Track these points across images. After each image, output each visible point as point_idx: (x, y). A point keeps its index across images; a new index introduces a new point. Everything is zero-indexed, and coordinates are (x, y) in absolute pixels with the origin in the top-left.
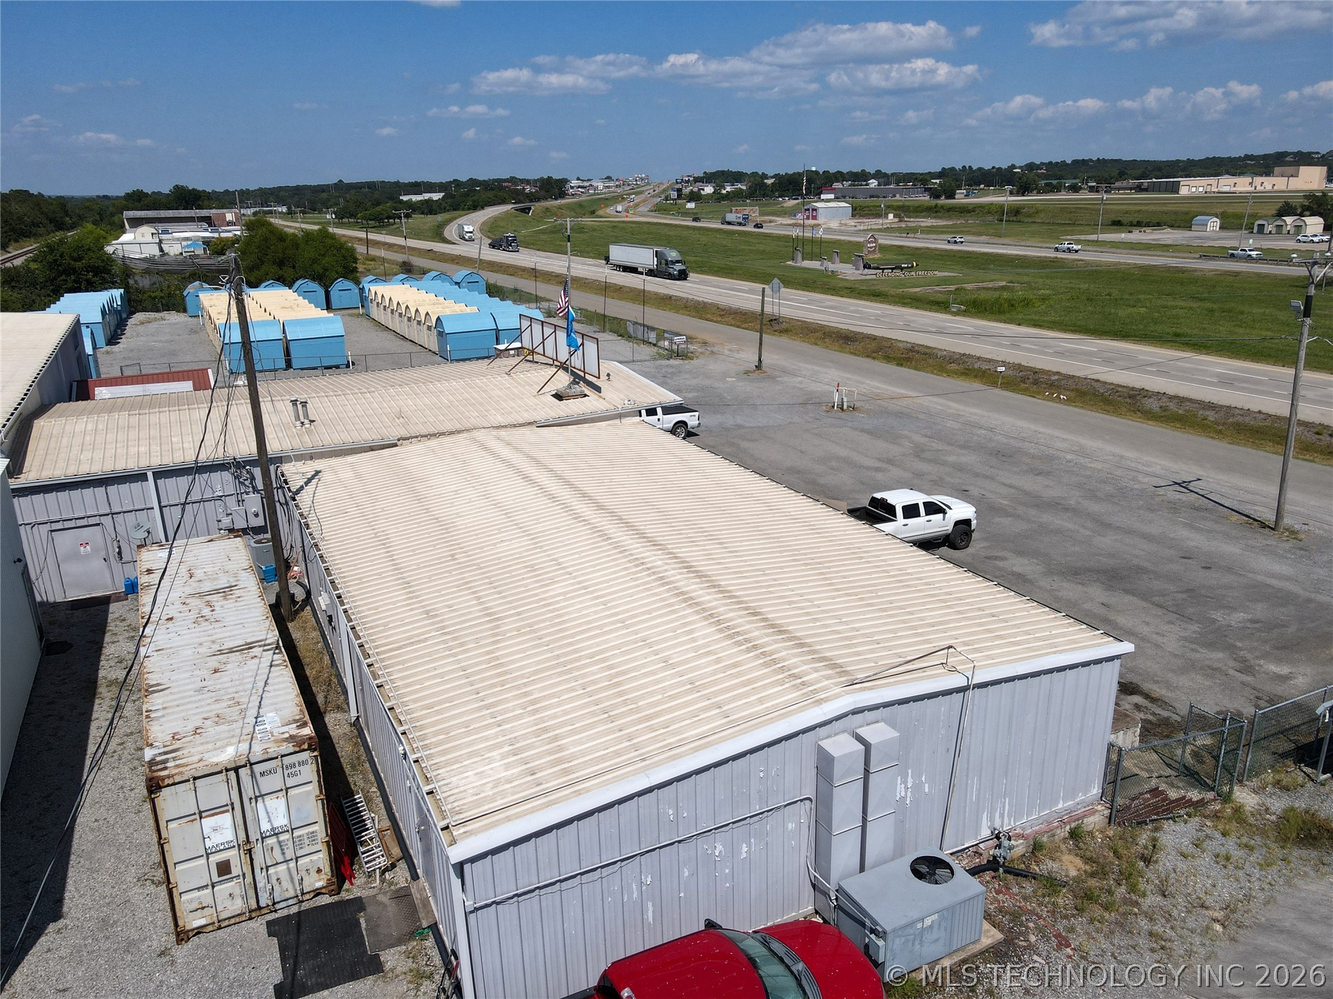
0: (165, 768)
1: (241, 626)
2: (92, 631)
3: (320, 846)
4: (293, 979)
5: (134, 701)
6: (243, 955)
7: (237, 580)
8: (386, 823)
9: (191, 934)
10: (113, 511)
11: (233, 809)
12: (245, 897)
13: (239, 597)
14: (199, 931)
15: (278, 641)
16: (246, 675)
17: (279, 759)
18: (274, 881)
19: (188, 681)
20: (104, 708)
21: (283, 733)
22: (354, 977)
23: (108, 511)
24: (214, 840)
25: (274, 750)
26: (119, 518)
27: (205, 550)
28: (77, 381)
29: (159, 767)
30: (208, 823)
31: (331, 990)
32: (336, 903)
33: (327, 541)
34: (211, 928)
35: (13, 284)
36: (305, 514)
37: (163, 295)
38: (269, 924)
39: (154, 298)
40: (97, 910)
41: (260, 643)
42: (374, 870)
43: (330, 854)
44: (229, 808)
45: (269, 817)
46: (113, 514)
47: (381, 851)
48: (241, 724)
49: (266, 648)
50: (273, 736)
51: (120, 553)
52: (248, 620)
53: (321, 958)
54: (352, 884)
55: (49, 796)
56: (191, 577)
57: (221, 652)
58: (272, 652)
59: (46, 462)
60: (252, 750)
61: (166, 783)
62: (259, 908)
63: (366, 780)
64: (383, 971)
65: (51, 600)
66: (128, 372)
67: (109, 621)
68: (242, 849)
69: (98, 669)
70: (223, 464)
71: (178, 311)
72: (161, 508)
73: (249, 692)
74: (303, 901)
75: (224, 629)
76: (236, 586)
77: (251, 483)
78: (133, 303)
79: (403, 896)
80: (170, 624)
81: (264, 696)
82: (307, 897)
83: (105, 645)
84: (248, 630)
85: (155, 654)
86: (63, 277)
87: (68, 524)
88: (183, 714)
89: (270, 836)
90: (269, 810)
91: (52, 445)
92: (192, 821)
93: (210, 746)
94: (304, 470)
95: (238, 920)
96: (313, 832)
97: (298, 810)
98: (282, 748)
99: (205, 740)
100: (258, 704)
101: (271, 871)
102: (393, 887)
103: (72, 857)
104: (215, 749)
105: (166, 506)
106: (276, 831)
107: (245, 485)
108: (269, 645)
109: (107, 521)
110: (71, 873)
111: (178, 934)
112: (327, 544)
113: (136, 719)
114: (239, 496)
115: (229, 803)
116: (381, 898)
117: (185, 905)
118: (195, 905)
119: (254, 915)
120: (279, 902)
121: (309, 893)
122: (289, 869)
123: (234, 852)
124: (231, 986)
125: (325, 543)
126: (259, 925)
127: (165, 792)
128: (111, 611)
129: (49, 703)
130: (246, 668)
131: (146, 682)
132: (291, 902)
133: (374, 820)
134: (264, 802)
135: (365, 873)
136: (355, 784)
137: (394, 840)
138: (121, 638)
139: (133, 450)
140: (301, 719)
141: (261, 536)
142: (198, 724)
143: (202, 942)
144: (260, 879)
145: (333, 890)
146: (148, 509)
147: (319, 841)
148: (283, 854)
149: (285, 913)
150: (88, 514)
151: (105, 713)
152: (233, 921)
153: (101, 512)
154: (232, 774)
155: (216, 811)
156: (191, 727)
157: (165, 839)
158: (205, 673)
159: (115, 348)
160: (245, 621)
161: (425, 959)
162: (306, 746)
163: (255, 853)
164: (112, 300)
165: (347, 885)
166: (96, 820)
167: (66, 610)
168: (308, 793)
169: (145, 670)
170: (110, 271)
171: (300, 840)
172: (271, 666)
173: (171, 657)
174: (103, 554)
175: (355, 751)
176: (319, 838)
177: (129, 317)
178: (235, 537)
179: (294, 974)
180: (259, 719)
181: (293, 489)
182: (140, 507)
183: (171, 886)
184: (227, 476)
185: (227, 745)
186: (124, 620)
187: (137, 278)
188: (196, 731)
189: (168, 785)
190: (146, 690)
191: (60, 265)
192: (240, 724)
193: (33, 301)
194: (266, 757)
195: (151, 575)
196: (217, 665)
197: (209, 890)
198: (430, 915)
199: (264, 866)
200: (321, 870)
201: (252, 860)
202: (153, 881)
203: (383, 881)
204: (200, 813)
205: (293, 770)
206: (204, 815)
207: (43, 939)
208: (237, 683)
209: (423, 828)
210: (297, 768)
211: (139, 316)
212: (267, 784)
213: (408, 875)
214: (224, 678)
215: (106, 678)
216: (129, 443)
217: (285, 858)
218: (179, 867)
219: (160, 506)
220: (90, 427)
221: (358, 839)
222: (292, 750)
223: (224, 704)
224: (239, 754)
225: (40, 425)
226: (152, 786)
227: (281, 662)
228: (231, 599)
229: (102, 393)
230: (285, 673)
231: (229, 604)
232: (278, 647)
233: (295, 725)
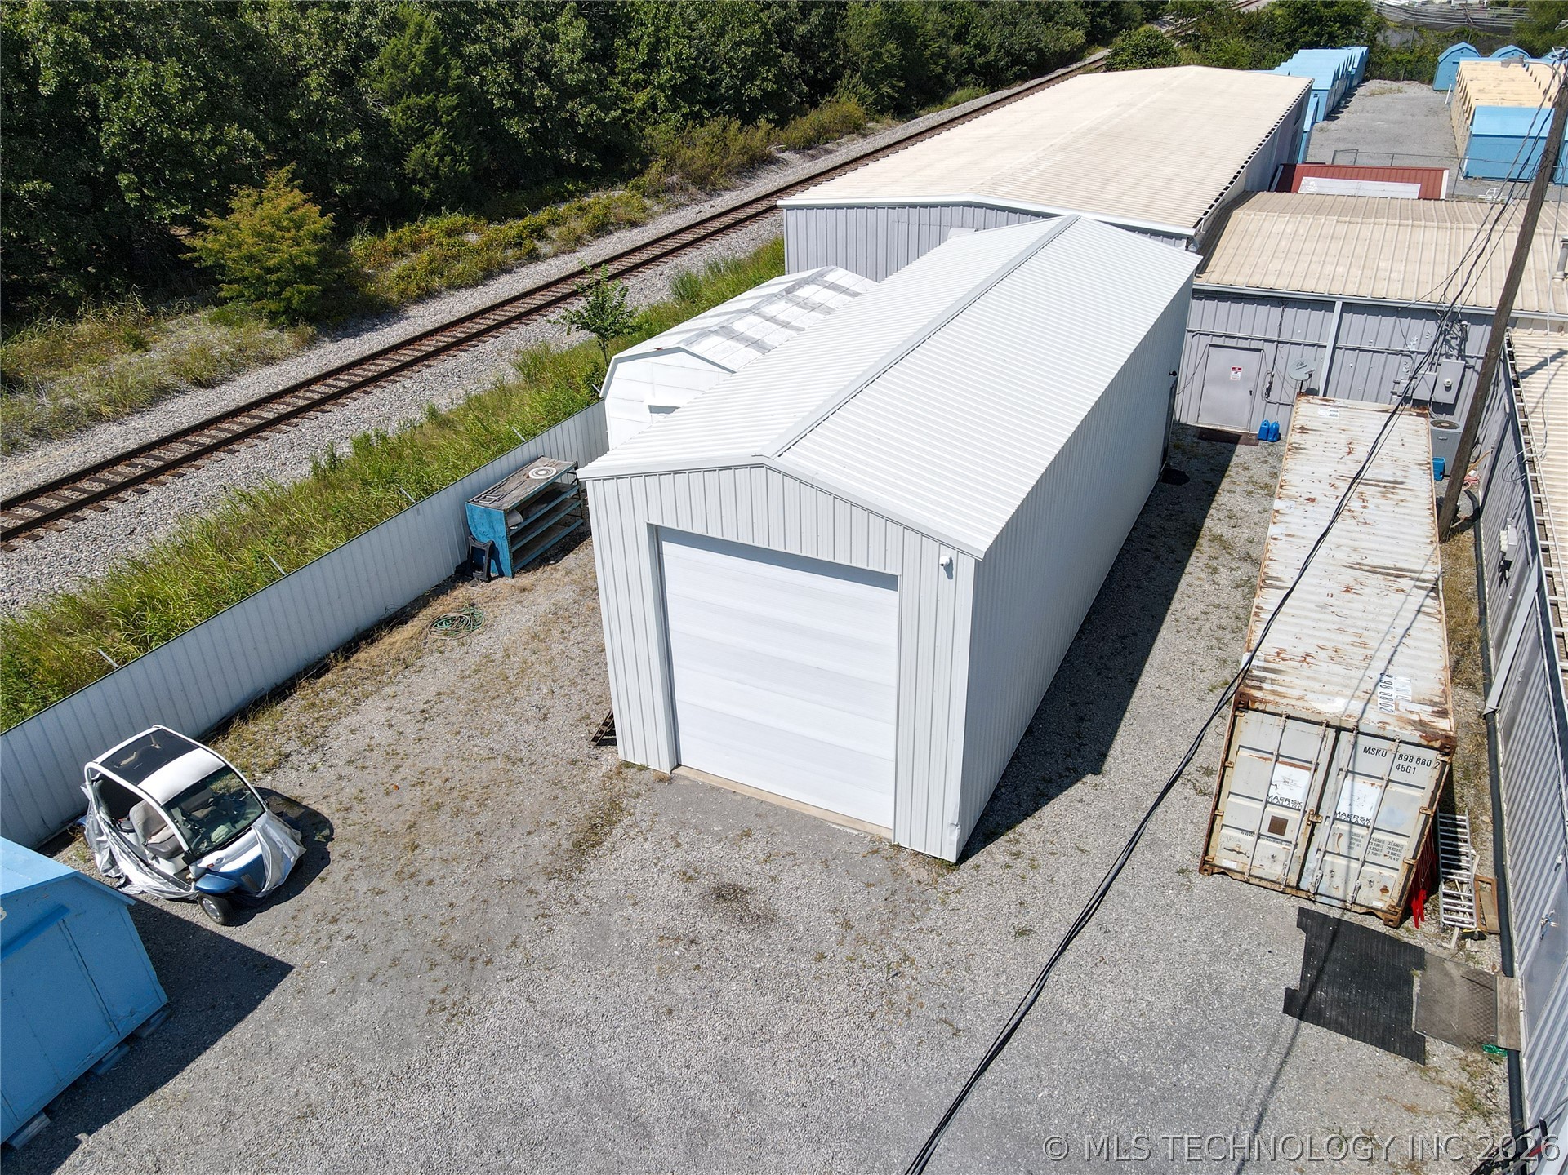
0: (1260, 688)
1: (1395, 541)
2: (1212, 470)
3: (1398, 864)
4: (1309, 997)
5: (1232, 570)
6: (1263, 929)
7: (1406, 477)
8: (1489, 874)
9: (1216, 870)
10: (1281, 339)
11: (1316, 770)
12: (1288, 868)
13: (1402, 501)
14: (1225, 872)
15: (1437, 580)
16: (1384, 611)
17: (1397, 743)
18: (1327, 870)
19: (1313, 589)
20: (1200, 564)
21: (1411, 712)
22: (1384, 1044)
23: (1275, 337)
24: (1280, 792)
25: (1392, 730)
26: (1284, 349)
27: (1376, 422)
28: (1284, 165)
29: (1254, 683)
30: (1282, 770)
31: (1351, 1040)
32: (1390, 938)
33: (1549, 460)
34: (1238, 876)
35: (1249, 34)
36: (1528, 410)
37: (1411, 58)
38: (1302, 912)
39: (1398, 63)
40: (1134, 786)
41: (1413, 575)
42: (1454, 926)
43: (1407, 880)
44: (1313, 767)
45: (1351, 800)
46: (1279, 342)
47: (1471, 908)
48: (1362, 674)
49: (1419, 584)
50: (1397, 709)
51: (1269, 390)
52: (1406, 537)
53: (1350, 993)
54: (1417, 926)
55: (1124, 637)
56: (1349, 453)
57: (1360, 567)
58: (1425, 592)
59: (1232, 264)
60: (1365, 716)
61: (1255, 707)
62: (1298, 888)
63: (1478, 799)
64: (1424, 1064)
65: (1183, 421)
66: (1340, 161)
67: (1232, 464)
68: (1306, 817)
69: (1205, 518)
70: (1434, 311)
71: (1422, 82)
72: (1335, 348)
73: (1382, 635)
74: (1350, 911)
75: (1372, 537)
76: (1402, 483)
77: (1460, 345)
78: (1370, 69)
79: (1482, 984)
80: (1310, 507)
81: (1399, 649)
82: (1357, 909)
83: (1220, 491)
84: (1402, 550)
85: (1284, 538)
86: (1305, 28)
87: (1229, 342)
88: (1297, 630)
89: (1343, 821)
90: (1355, 793)
91: (1244, 244)
92: (1266, 759)
93: (1317, 686)
94: (1543, 344)
95: (1269, 886)
96: (1398, 845)
97: (1391, 811)
98: (1404, 731)
99: (1312, 675)
100: (1389, 657)
101: (1328, 858)
102: (1471, 964)
103: (1127, 715)
104: (1322, 693)
105: (1341, 348)
106: (1353, 820)
107: (1450, 346)
108: (1424, 581)
109: (1270, 349)
110: (1122, 730)
111: (1204, 862)
112: (1548, 466)
113: (1227, 591)
114: (1436, 357)
115: (1314, 762)
116: (1449, 966)
117: (1223, 839)
118: (1232, 845)
119: (1288, 890)
120: (1320, 894)
121: (1361, 906)
122: (1348, 867)
123: (1297, 816)
124: (1240, 956)
125: (1545, 462)
126: (1290, 906)
127: (1251, 715)
128: (1236, 453)
129: (1150, 536)
130: (1386, 601)
131: (1265, 570)
132: (1334, 902)
133: (1474, 861)
134: (1353, 780)
135: (1438, 922)
136: (1461, 797)
137: (1493, 903)
138: (1238, 489)
139: (1329, 269)
140: (1440, 703)
141: (1441, 417)
142: (1311, 650)
143: (1224, 885)
144: (1313, 859)
145: (1391, 921)
146: (1319, 346)
147: (1401, 859)
148: (1350, 848)
149: (1323, 910)
150: (1254, 335)
151: (1199, 569)
152: (1264, 883)
153: (1268, 337)
154: (1332, 733)
155: (1295, 763)
156: (1301, 650)
157: (1231, 763)
158: (1336, 589)
159: (1332, 125)
160: (1402, 536)
161: (1487, 1087)
162: (1437, 744)
163: (1319, 829)
164: (1349, 62)
165: (1410, 923)
166: (1159, 687)
167: (1194, 436)
168: (1413, 799)
169: (1268, 555)
170: (1361, 22)
171: (1378, 845)
172: (1419, 611)
173: (1300, 550)
174: (1251, 386)
175: (1476, 753)
176: (1402, 856)
177: (1359, 85)
178: (1418, 415)
179: (1312, 990)
180: (1385, 679)
181: (1519, 369)
182: (1311, 342)
183: (1216, 813)
184: (1431, 327)
185: (1338, 694)
186: (1247, 469)
187: (1389, 33)
188: (1306, 658)
189: (1257, 710)
190: (1263, 581)
191: (1307, 12)
192: (1359, 674)
193: (1264, 57)
194: (1380, 733)
195: (1304, 435)
196: (1351, 583)
197: (1253, 839)
198: (1513, 1036)
199: (1323, 849)
200: (1388, 891)
201: (1312, 834)
202: (1194, 786)
203: (1460, 947)
204: (1279, 755)
205: (1407, 764)
206: (1281, 759)
207: (1078, 785)
208: (1371, 616)
209: (1553, 924)
210: (1413, 764)
211: (1373, 85)
212: (1365, 762)
213: (1498, 960)
214: (1354, 604)
215: (1210, 530)
216: (1327, 259)
217: (1349, 853)
218: (1232, 799)
219: (1334, 345)
220: (1290, 229)
221: (1444, 873)
222: (1417, 740)
223: (1348, 639)
224: (1347, 713)
225: (1239, 215)
226: (1240, 703)
227: (1433, 611)
228: (1391, 499)
229: (1310, 185)
230: (1435, 629)
231: (1388, 505)
232: (1434, 589)
233: (1430, 709)
